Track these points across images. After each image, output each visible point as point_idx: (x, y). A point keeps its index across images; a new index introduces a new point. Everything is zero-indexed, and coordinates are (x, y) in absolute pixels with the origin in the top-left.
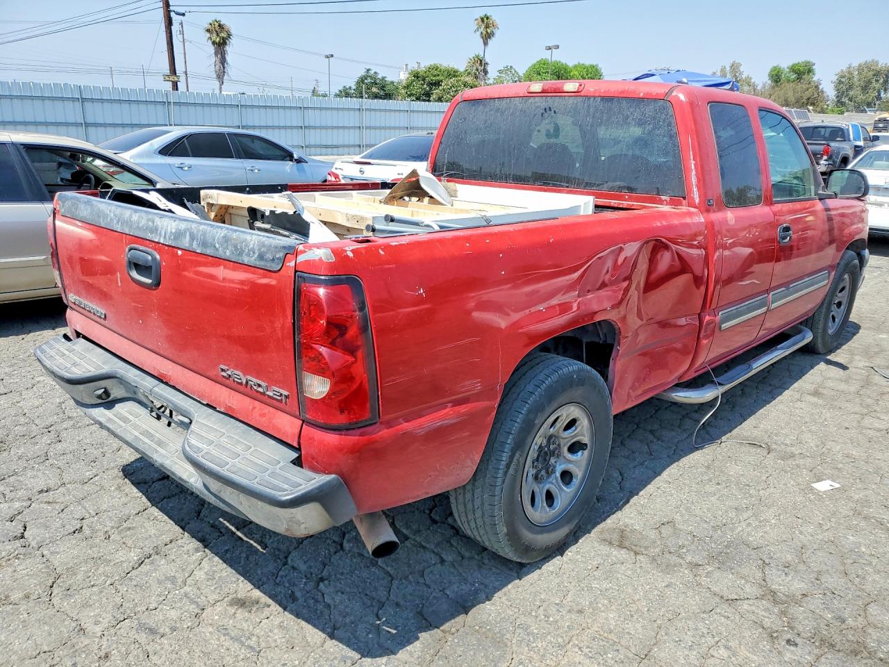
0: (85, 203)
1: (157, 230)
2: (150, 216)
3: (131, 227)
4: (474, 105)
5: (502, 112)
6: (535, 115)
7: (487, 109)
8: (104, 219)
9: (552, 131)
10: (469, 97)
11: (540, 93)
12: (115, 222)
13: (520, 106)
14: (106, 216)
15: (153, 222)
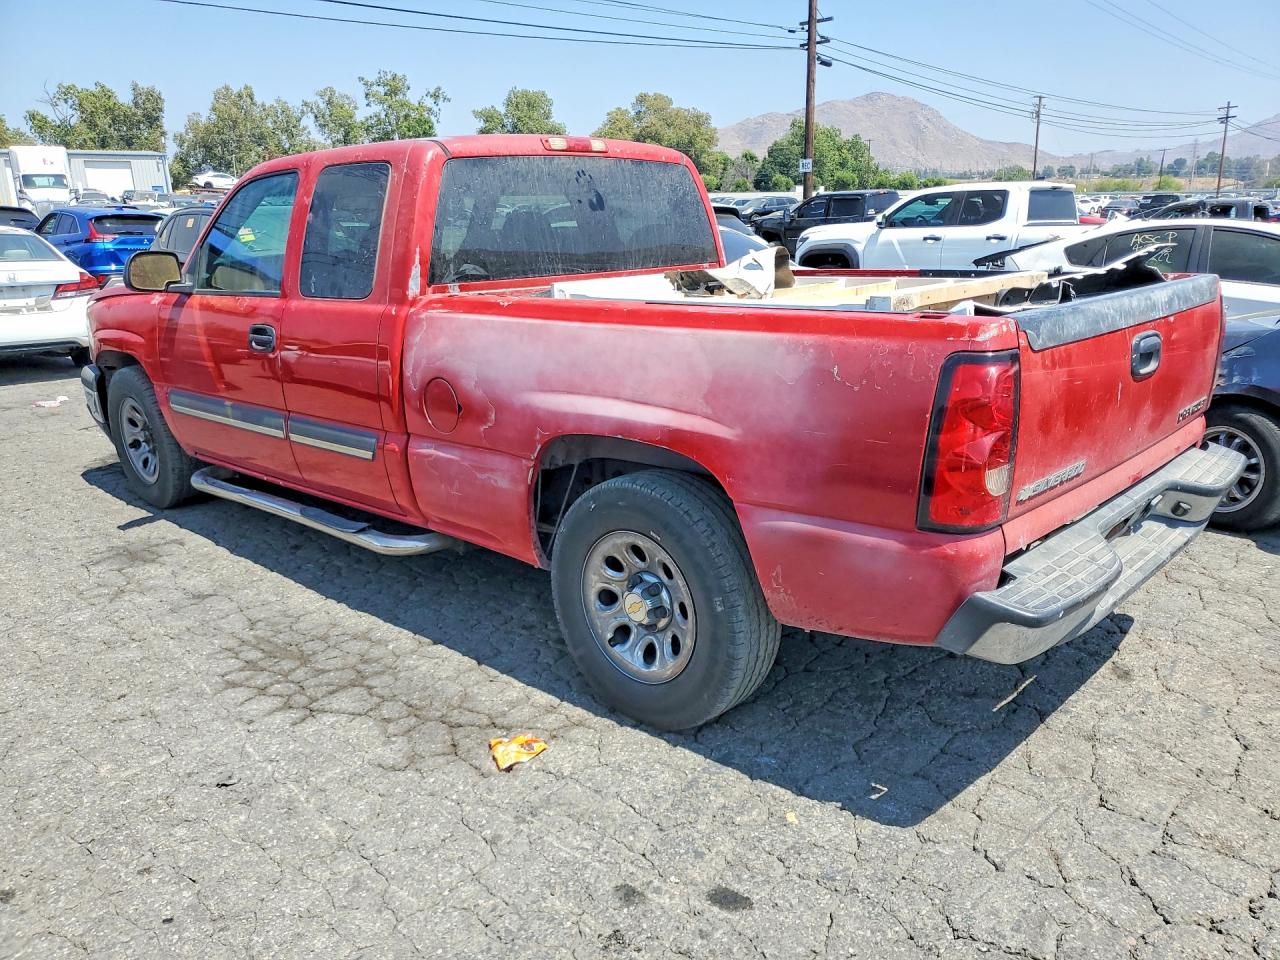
0: (1072, 313)
1: (1154, 305)
2: (1145, 295)
3: (1134, 316)
4: (474, 165)
5: (522, 176)
6: (569, 181)
7: (500, 172)
8: (1103, 321)
9: (594, 200)
10: (461, 152)
11: (563, 151)
12: (1118, 318)
13: (546, 169)
14: (1104, 317)
15: (1150, 299)
